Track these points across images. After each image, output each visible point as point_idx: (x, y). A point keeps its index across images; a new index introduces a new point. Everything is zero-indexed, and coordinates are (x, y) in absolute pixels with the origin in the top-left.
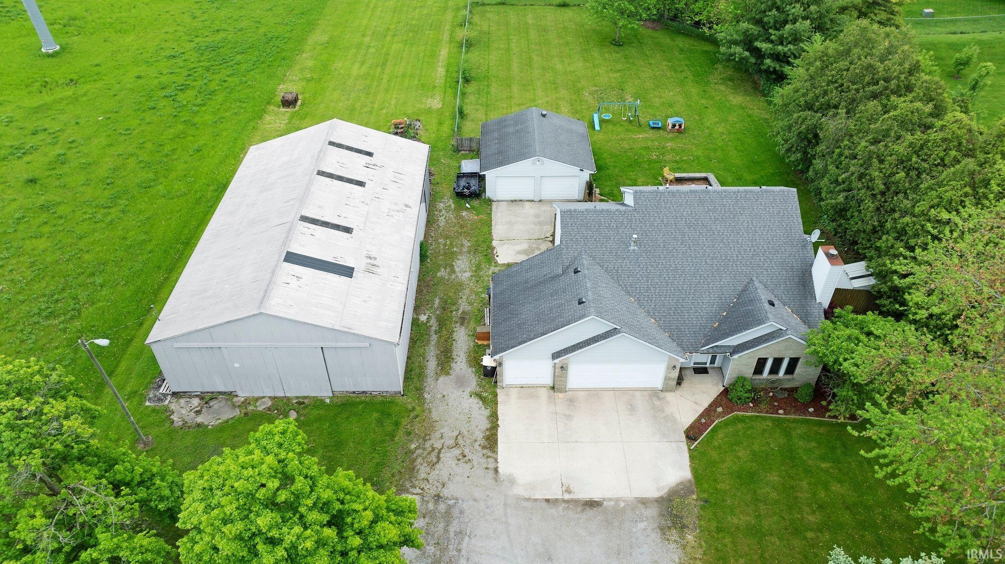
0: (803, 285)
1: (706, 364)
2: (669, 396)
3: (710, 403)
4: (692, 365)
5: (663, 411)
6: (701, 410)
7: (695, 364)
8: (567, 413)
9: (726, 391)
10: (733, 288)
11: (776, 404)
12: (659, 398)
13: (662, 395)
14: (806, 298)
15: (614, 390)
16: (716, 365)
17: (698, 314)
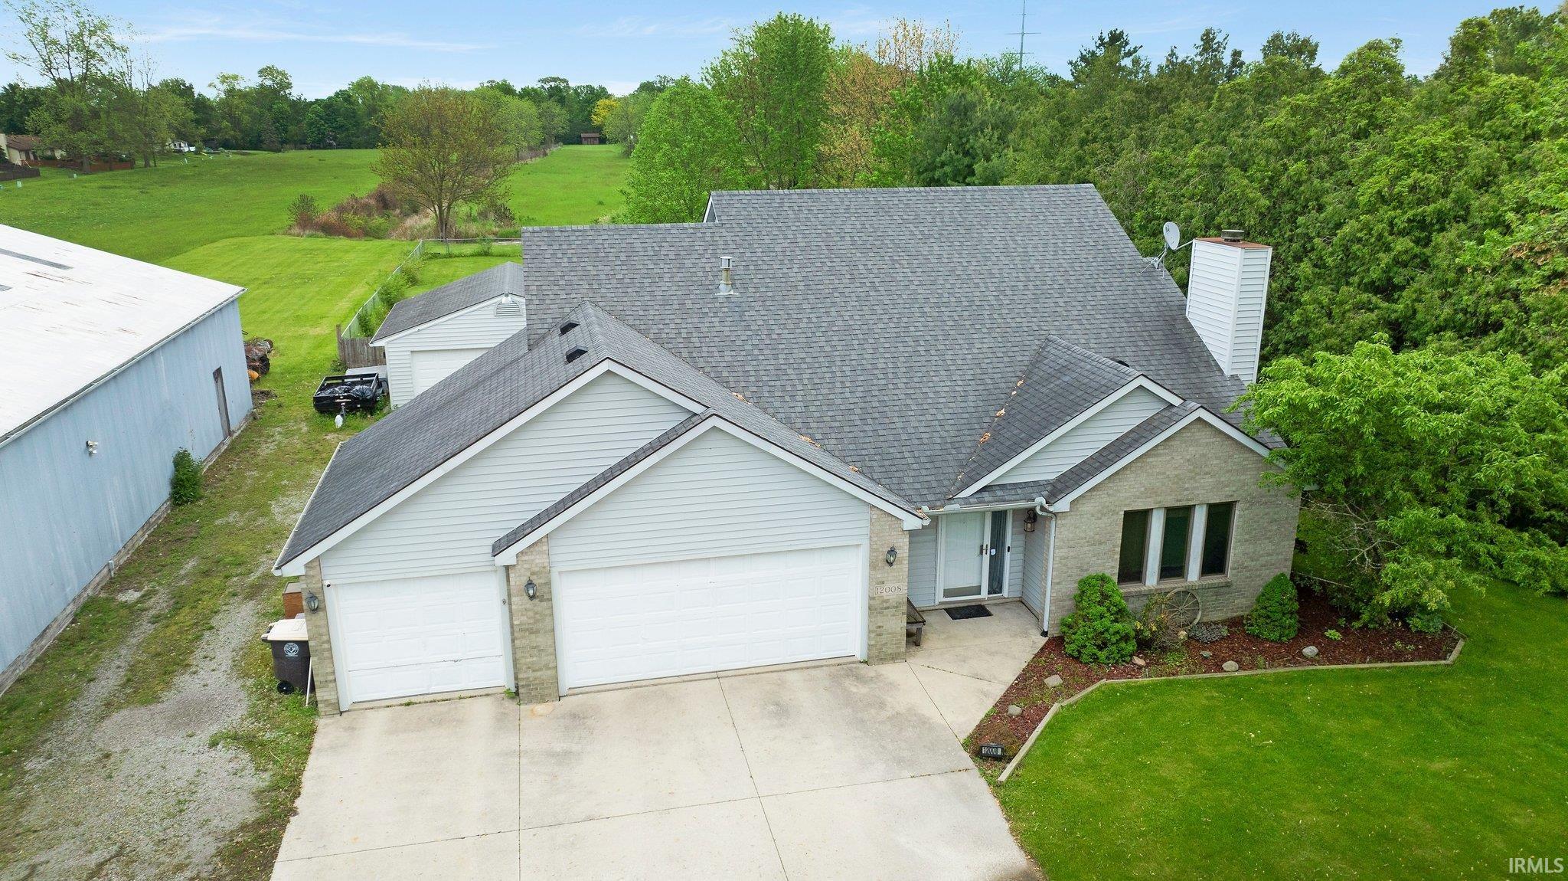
0: (1178, 345)
1: (977, 590)
2: (892, 671)
3: (1019, 672)
4: (940, 598)
5: (882, 705)
6: (998, 691)
7: (948, 593)
8: (558, 747)
9: (1056, 644)
10: (1006, 359)
11: (1207, 654)
12: (858, 678)
13: (870, 671)
14: (1196, 370)
15: (717, 675)
16: (1005, 593)
17: (929, 417)
